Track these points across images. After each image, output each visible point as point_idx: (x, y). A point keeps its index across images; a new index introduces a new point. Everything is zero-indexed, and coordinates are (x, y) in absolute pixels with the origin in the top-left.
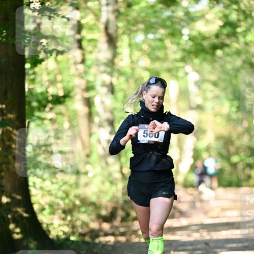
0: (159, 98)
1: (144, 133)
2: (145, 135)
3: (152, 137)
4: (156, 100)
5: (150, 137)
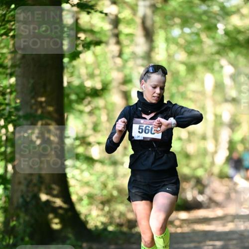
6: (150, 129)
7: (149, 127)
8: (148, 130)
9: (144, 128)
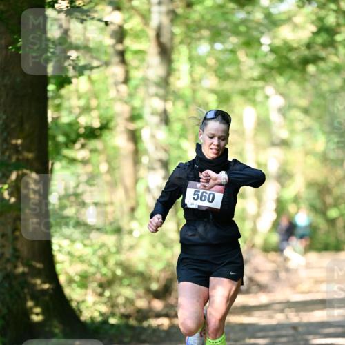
0: (219, 138)
1: (194, 194)
2: (196, 197)
3: (204, 200)
4: (215, 141)
5: (201, 200)
6: (207, 195)
7: (206, 193)
8: (205, 196)
9: (200, 194)
